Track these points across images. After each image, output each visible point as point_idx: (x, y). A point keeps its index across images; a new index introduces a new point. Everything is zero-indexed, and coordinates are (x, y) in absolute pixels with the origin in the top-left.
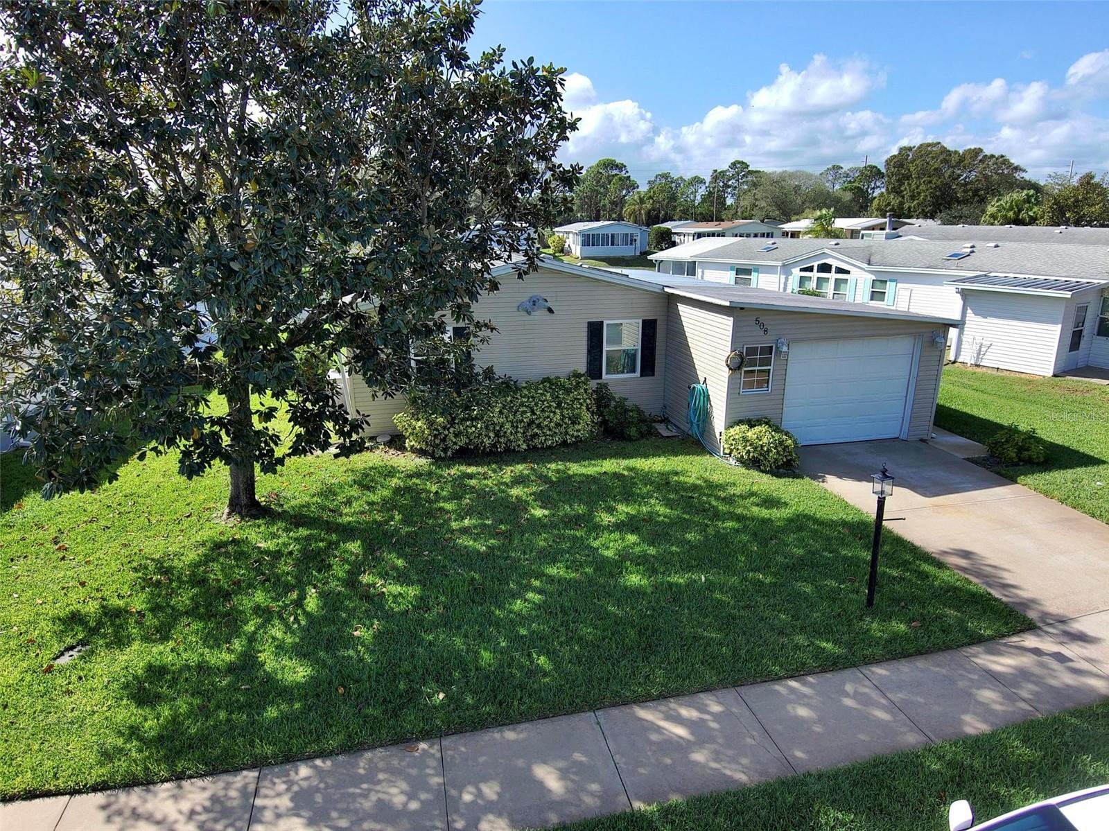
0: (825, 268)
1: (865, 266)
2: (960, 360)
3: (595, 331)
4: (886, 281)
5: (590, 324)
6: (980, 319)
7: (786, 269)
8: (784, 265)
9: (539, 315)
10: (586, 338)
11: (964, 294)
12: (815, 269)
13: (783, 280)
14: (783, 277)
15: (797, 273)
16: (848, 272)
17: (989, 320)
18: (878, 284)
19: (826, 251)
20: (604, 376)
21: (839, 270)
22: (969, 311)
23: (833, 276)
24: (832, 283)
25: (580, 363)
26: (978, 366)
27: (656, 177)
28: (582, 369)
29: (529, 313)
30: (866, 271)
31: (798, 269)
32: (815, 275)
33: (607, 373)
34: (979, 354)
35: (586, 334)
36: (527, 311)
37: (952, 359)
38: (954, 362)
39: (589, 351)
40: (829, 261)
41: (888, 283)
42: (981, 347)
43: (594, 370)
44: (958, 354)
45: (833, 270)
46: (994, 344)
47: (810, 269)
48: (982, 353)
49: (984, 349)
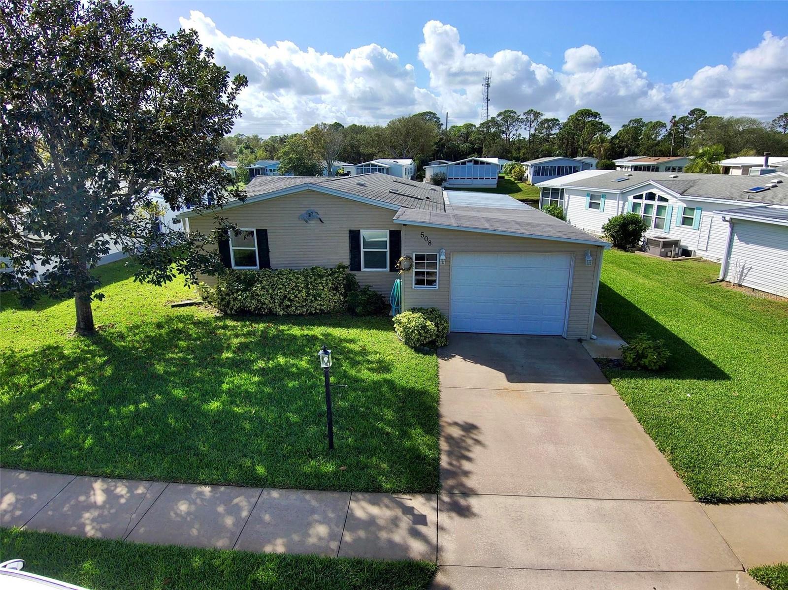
0: (651, 196)
1: (678, 195)
2: (727, 279)
3: (354, 236)
4: (694, 209)
5: (351, 232)
6: (743, 244)
7: (624, 195)
8: (622, 193)
9: (313, 223)
10: (348, 241)
11: (733, 223)
12: (644, 196)
13: (621, 206)
14: (621, 203)
15: (631, 199)
16: (666, 200)
17: (751, 246)
18: (688, 210)
19: (652, 182)
20: (363, 269)
21: (662, 199)
22: (736, 237)
23: (656, 203)
24: (655, 208)
25: (345, 259)
26: (740, 286)
27: (630, 122)
28: (347, 263)
29: (307, 222)
30: (679, 200)
31: (632, 196)
32: (644, 202)
33: (365, 267)
34: (741, 275)
35: (348, 238)
36: (305, 220)
37: (721, 278)
38: (722, 281)
39: (351, 251)
40: (654, 191)
41: (695, 211)
42: (743, 270)
43: (355, 265)
44: (725, 275)
45: (657, 198)
46: (753, 267)
47: (640, 197)
48: (744, 274)
49: (745, 271)
